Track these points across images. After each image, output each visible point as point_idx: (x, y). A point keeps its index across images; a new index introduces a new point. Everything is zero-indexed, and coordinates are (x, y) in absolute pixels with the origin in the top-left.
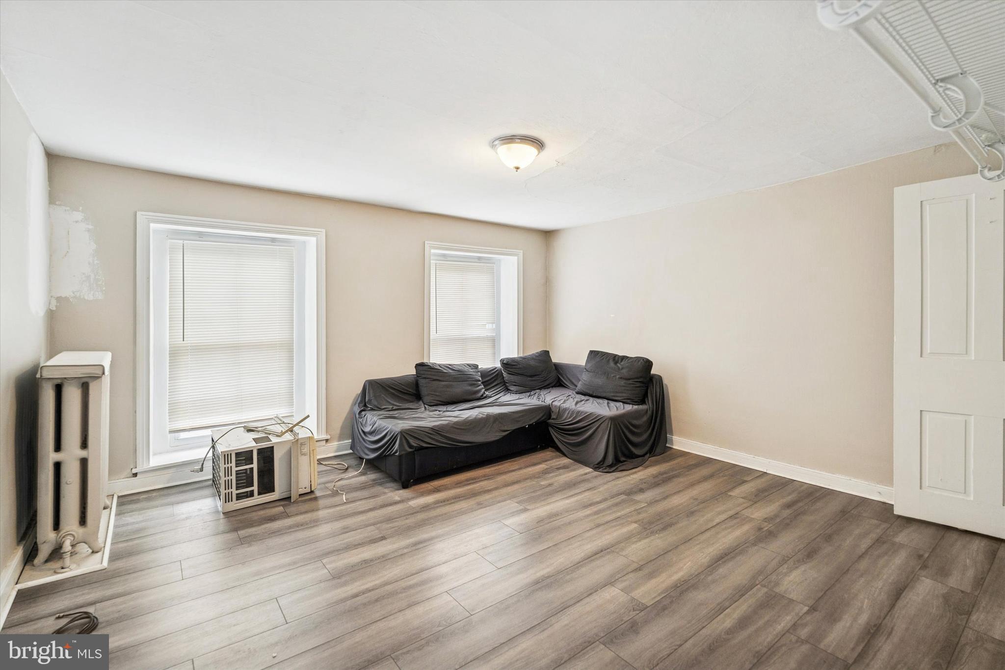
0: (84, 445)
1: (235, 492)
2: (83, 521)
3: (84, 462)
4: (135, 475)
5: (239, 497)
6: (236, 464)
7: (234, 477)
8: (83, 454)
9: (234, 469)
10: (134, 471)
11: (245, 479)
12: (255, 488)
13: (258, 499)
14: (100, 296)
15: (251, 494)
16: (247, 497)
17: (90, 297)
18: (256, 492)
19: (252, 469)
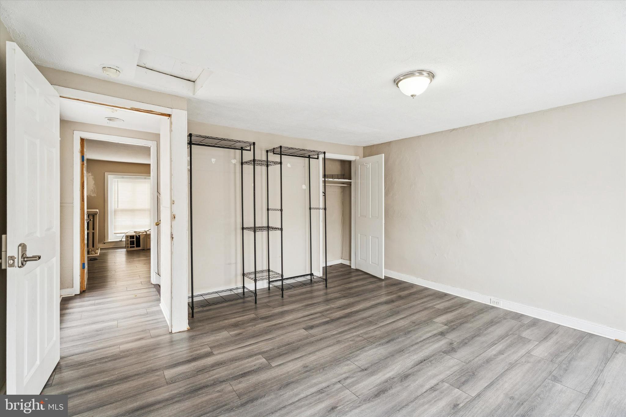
0: (93, 229)
1: (130, 246)
2: (93, 246)
3: (93, 233)
4: (105, 243)
5: (131, 247)
6: (130, 238)
7: (129, 242)
8: (93, 231)
9: (129, 240)
10: (104, 242)
11: (132, 243)
12: (135, 245)
13: (136, 249)
14: (95, 195)
15: (134, 247)
16: (133, 247)
17: (93, 195)
18: (135, 247)
19: (134, 240)
